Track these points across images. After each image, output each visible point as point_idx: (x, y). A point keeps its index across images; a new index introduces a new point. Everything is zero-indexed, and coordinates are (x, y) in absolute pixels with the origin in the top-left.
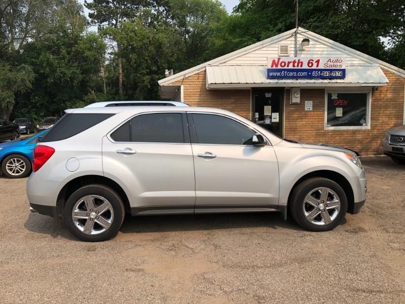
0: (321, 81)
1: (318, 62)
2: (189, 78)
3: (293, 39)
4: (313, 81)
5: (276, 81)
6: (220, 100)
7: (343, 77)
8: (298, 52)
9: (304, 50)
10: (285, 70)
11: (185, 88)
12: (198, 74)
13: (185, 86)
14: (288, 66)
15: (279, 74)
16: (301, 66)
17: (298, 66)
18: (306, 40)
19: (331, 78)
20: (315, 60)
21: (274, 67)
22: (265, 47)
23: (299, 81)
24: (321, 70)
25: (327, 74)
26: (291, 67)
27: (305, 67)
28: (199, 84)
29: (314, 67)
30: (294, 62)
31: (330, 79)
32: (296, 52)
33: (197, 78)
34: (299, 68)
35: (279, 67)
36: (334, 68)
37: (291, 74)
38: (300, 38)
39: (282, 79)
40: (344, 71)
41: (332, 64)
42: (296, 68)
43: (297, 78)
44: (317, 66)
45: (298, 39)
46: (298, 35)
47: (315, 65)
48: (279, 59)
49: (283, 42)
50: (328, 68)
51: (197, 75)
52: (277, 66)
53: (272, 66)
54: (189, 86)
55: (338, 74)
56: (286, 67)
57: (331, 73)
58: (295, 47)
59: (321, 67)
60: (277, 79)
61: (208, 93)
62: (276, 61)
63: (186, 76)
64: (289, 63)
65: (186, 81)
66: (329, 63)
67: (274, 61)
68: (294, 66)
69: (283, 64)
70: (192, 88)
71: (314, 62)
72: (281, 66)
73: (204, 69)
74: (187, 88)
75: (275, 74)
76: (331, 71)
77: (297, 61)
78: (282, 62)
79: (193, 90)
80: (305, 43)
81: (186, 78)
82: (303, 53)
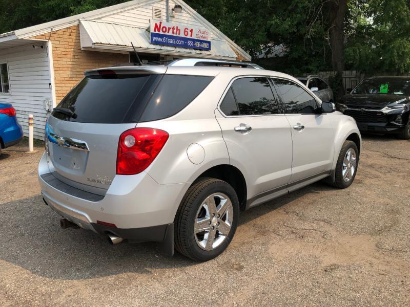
0: (194, 51)
1: (191, 31)
2: (58, 32)
3: (164, 3)
4: (188, 50)
5: (158, 47)
7: (209, 49)
10: (166, 36)
11: (54, 46)
12: (69, 28)
13: (54, 42)
14: (168, 32)
15: (161, 40)
16: (179, 34)
17: (176, 34)
18: (179, 7)
20: (190, 29)
21: (157, 32)
22: (140, 7)
23: (178, 49)
24: (194, 40)
25: (197, 44)
26: (171, 33)
27: (182, 35)
28: (72, 40)
29: (189, 36)
30: (173, 29)
31: (200, 50)
32: (167, 17)
33: (68, 34)
35: (161, 32)
36: (203, 39)
37: (171, 41)
38: (172, 4)
39: (164, 46)
40: (209, 43)
41: (201, 35)
43: (175, 46)
44: (191, 36)
45: (170, 4)
47: (190, 33)
48: (161, 23)
49: (156, 5)
50: (199, 39)
51: (69, 30)
52: (159, 31)
53: (155, 31)
54: (58, 42)
55: (205, 45)
56: (166, 33)
58: (167, 13)
59: (194, 37)
60: (160, 45)
61: (83, 54)
62: (158, 26)
63: (55, 29)
64: (169, 29)
65: (55, 35)
66: (199, 34)
67: (156, 25)
68: (173, 33)
69: (164, 29)
70: (63, 46)
71: (189, 31)
72: (163, 31)
73: (76, 23)
74: (56, 46)
75: (158, 39)
76: (201, 42)
77: (175, 28)
78: (163, 27)
79: (64, 50)
80: (179, 9)
81: (55, 33)
82: (173, 19)
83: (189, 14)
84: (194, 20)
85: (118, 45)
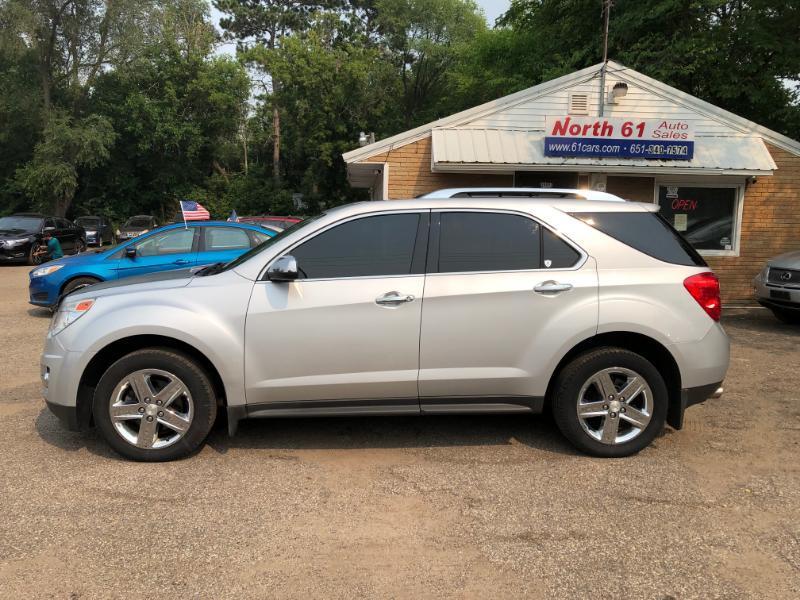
0: (645, 163)
1: (641, 127)
2: (401, 150)
3: (596, 82)
4: (630, 162)
5: (560, 160)
7: (689, 156)
8: (605, 108)
9: (616, 104)
10: (578, 140)
11: (392, 169)
12: (417, 143)
13: (392, 164)
14: (584, 134)
15: (566, 148)
16: (610, 134)
17: (603, 134)
18: (621, 86)
19: (665, 158)
20: (636, 123)
21: (558, 135)
22: (544, 96)
23: (604, 162)
24: (647, 143)
25: (657, 150)
26: (590, 134)
27: (617, 135)
28: (417, 161)
29: (634, 136)
30: (597, 126)
31: (664, 160)
32: (601, 106)
33: (413, 151)
34: (606, 137)
35: (568, 135)
36: (672, 139)
37: (590, 148)
38: (611, 82)
39: (573, 158)
40: (690, 145)
41: (669, 131)
42: (599, 137)
43: (600, 156)
44: (640, 135)
45: (607, 83)
46: (607, 76)
47: (636, 132)
48: (568, 120)
49: (577, 88)
50: (660, 139)
51: (415, 146)
52: (563, 132)
53: (554, 133)
54: (399, 164)
55: (679, 151)
56: (580, 136)
57: (666, 148)
58: (601, 99)
59: (647, 136)
60: (564, 157)
61: (433, 179)
62: (563, 124)
63: (395, 147)
64: (586, 127)
65: (395, 155)
66: (663, 129)
67: (558, 124)
68: (595, 133)
69: (575, 129)
70: (405, 169)
71: (634, 128)
72: (571, 131)
73: (427, 135)
74: (396, 169)
75: (559, 148)
76: (666, 144)
77: (601, 125)
78: (573, 127)
79: (406, 173)
80: (621, 90)
81: (395, 151)
84: (665, 103)
85: (477, 162)
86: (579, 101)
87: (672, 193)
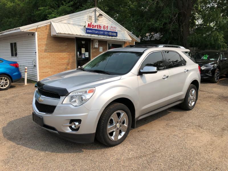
0: (108, 37)
1: (107, 27)
2: (41, 28)
3: (94, 13)
4: (105, 37)
5: (89, 35)
6: (59, 43)
7: (116, 36)
8: (97, 21)
9: (99, 20)
10: (94, 29)
12: (46, 26)
13: (39, 33)
14: (95, 28)
15: (91, 31)
16: (101, 28)
17: (99, 28)
19: (112, 36)
20: (106, 26)
21: (89, 28)
22: (81, 15)
23: (100, 36)
24: (109, 32)
25: (110, 34)
26: (96, 28)
27: (102, 29)
28: (47, 32)
29: (106, 30)
32: (95, 20)
33: (45, 28)
34: (100, 29)
35: (91, 28)
36: (113, 31)
37: (97, 32)
38: (98, 14)
39: (92, 34)
40: (117, 33)
41: (113, 29)
42: (98, 29)
43: (99, 34)
44: (107, 29)
45: (96, 14)
46: (97, 12)
47: (106, 28)
48: (91, 23)
49: (90, 14)
50: (111, 31)
52: (90, 27)
53: (88, 27)
54: (40, 33)
55: (115, 34)
56: (94, 28)
58: (95, 18)
59: (109, 30)
61: (53, 38)
62: (90, 25)
63: (39, 27)
64: (95, 26)
65: (39, 29)
66: (111, 28)
67: (89, 24)
68: (98, 28)
69: (93, 26)
70: (42, 34)
71: (106, 27)
73: (49, 24)
74: (39, 34)
75: (89, 31)
76: (112, 32)
77: (99, 25)
78: (92, 25)
79: (43, 36)
80: (101, 16)
81: (39, 28)
82: (98, 21)
83: (106, 18)
84: (109, 21)
85: (69, 34)
86: (90, 17)
87: (111, 45)
